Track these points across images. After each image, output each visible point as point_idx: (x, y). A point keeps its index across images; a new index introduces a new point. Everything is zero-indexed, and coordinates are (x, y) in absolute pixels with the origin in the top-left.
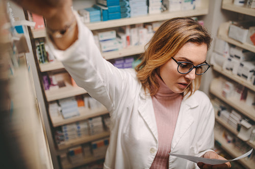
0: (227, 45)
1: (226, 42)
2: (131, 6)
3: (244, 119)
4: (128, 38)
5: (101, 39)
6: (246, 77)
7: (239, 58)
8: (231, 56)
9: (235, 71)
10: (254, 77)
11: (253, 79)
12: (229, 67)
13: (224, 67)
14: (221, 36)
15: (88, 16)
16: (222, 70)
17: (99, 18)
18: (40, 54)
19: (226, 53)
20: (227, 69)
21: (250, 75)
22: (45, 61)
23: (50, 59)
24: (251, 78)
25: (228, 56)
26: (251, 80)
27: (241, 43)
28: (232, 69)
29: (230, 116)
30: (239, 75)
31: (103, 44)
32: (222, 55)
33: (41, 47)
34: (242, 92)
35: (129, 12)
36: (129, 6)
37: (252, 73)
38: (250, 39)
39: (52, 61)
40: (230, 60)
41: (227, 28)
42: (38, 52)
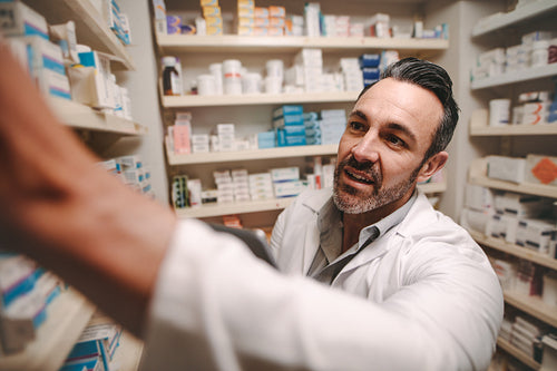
0: (488, 195)
1: (485, 187)
2: (322, 127)
3: (547, 334)
4: (318, 180)
5: (276, 179)
6: (536, 246)
7: (514, 212)
8: (499, 212)
9: (511, 238)
10: (553, 244)
11: (552, 249)
12: (498, 232)
13: (488, 233)
14: (473, 179)
15: (256, 139)
16: (486, 238)
17: (272, 143)
18: (179, 193)
19: (489, 206)
20: (495, 236)
21: (543, 241)
22: (185, 205)
23: (192, 201)
24: (547, 247)
25: (492, 212)
26: (548, 252)
27: (516, 184)
28: (503, 235)
29: (514, 329)
30: (519, 243)
31: (278, 186)
32: (481, 211)
33: (181, 183)
34: (531, 279)
35: (320, 137)
36: (318, 128)
37: (548, 237)
38: (531, 175)
39: (195, 204)
40: (497, 218)
41: (484, 168)
42: (175, 190)
